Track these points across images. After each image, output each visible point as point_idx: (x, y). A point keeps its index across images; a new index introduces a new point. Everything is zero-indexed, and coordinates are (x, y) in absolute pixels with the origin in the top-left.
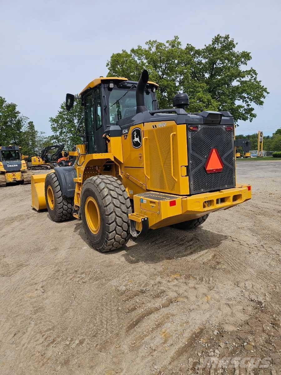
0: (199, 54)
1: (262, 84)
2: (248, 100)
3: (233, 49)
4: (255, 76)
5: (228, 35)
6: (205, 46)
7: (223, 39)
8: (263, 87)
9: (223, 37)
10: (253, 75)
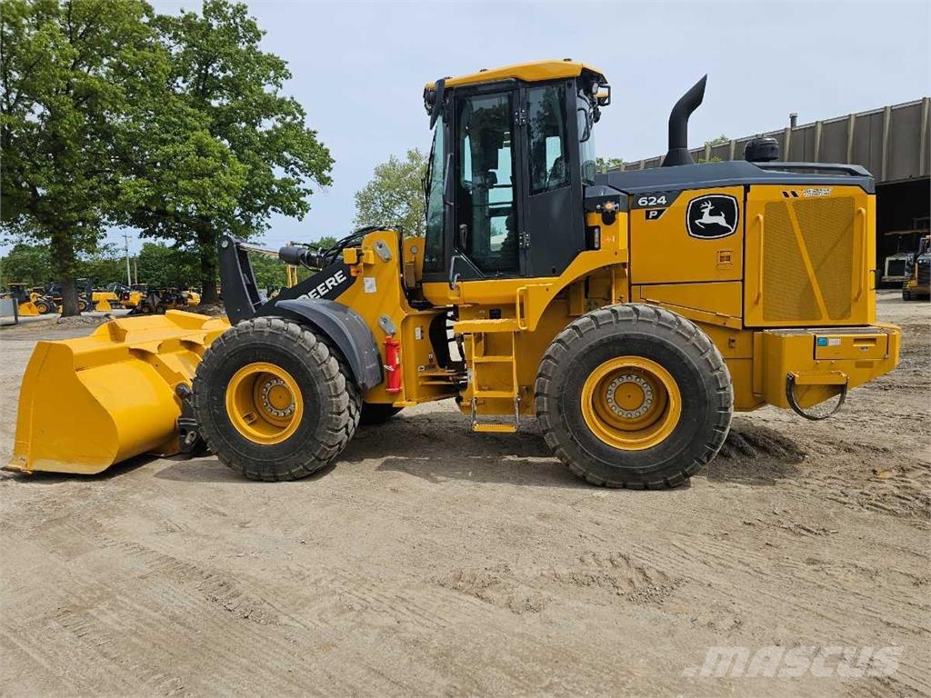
0: (165, 29)
1: (319, 139)
2: (297, 170)
3: (257, 42)
4: (300, 117)
5: (245, 7)
6: (182, 12)
7: (231, 10)
8: (322, 145)
9: (231, 6)
10: (298, 115)
